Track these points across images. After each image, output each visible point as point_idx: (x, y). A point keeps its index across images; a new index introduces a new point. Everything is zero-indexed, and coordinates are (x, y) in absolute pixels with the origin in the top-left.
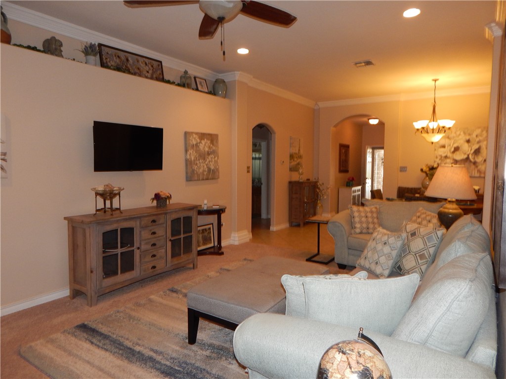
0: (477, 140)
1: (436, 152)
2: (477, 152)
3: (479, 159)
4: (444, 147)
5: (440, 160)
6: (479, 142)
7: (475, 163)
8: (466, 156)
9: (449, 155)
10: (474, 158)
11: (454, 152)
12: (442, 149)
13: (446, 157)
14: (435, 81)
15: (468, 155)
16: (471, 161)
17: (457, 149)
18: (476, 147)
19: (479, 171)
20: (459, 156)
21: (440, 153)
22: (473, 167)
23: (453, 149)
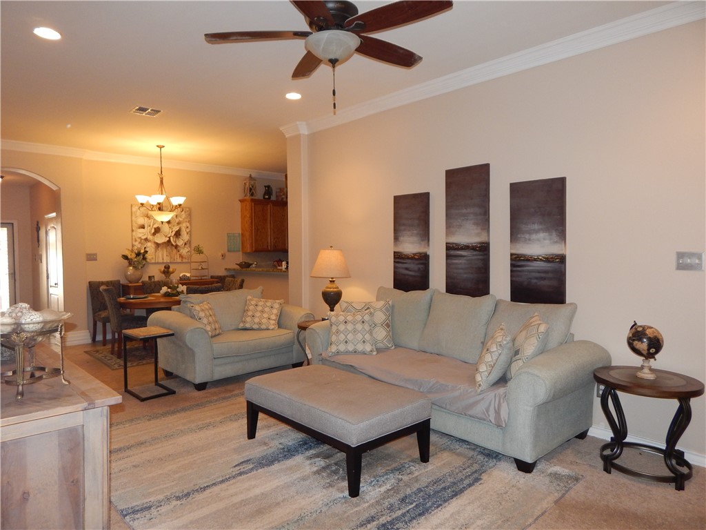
0: (177, 220)
1: (134, 233)
2: (178, 234)
3: (180, 243)
4: (143, 227)
5: (139, 243)
6: (178, 224)
7: (176, 247)
8: (168, 239)
9: (150, 237)
10: (175, 242)
11: (154, 234)
12: (142, 230)
13: (146, 240)
14: (161, 147)
15: (169, 237)
16: (172, 245)
17: (157, 230)
18: (176, 229)
19: (181, 256)
20: (161, 239)
21: (140, 235)
22: (175, 251)
23: (153, 231)
